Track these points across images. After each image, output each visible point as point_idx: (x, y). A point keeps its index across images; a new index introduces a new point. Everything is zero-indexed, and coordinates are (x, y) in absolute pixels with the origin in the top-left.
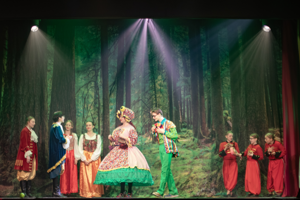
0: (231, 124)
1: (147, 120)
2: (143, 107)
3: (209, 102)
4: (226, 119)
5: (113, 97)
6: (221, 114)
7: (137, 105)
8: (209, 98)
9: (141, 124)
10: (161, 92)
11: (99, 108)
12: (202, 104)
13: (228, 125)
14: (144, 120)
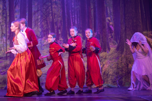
0: (113, 28)
1: (45, 26)
2: (42, 16)
3: (95, 11)
4: (108, 24)
5: (18, 8)
6: (104, 20)
7: (36, 15)
8: (94, 8)
9: (40, 30)
10: (56, 4)
11: (6, 18)
12: (89, 13)
13: (110, 29)
14: (42, 27)
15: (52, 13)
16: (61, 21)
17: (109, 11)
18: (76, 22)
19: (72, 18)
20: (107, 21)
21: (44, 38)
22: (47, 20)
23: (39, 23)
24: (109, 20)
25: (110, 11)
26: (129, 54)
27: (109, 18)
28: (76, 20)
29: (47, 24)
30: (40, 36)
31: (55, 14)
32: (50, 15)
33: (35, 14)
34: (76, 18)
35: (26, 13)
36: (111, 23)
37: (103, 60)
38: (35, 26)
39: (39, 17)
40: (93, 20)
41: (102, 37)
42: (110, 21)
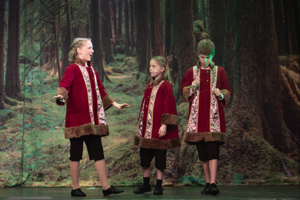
15: (67, 6)
16: (87, 26)
17: (200, 6)
18: (123, 30)
19: (115, 19)
20: (195, 29)
21: (46, 65)
22: (53, 24)
23: (34, 31)
24: (199, 27)
25: (203, 5)
26: (244, 108)
27: (200, 23)
28: (123, 25)
29: (54, 32)
30: (37, 61)
31: (73, 9)
32: (63, 10)
33: (25, 7)
34: (123, 19)
35: (3, 5)
36: (204, 34)
37: (183, 120)
38: (25, 36)
39: (36, 15)
40: (164, 26)
41: (182, 67)
42: (202, 30)
